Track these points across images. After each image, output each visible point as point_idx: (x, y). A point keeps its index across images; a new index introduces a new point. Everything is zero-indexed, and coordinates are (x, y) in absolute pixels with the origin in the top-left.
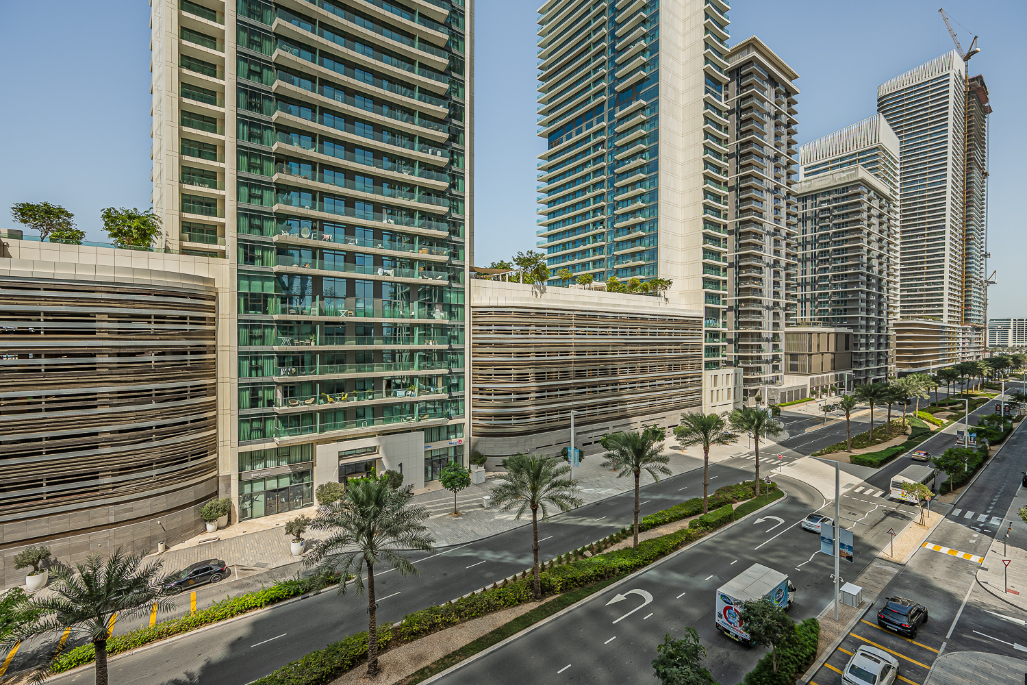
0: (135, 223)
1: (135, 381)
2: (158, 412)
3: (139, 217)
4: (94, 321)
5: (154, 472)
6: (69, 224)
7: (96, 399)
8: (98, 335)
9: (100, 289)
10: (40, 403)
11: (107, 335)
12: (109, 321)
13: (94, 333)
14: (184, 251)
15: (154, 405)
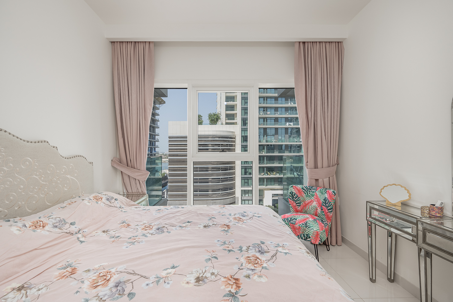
0: (216, 116)
1: (217, 164)
2: (221, 174)
3: (216, 115)
4: (208, 146)
5: (220, 192)
6: (202, 119)
7: (208, 169)
8: (209, 150)
9: (210, 137)
10: (198, 169)
11: (211, 150)
12: (211, 146)
13: (208, 150)
14: (227, 124)
15: (221, 172)
